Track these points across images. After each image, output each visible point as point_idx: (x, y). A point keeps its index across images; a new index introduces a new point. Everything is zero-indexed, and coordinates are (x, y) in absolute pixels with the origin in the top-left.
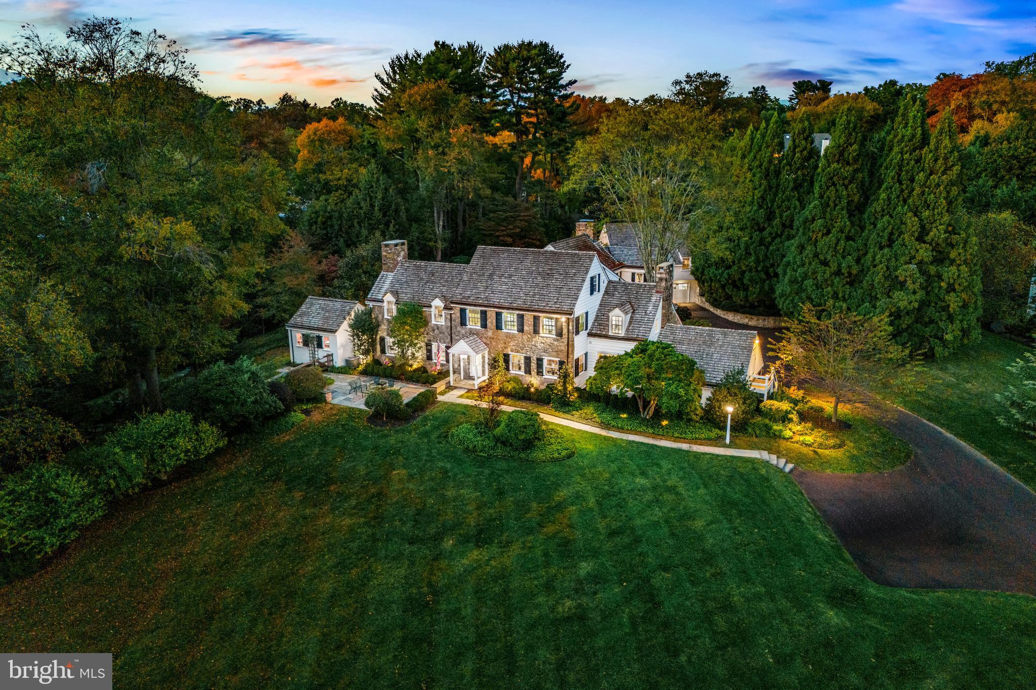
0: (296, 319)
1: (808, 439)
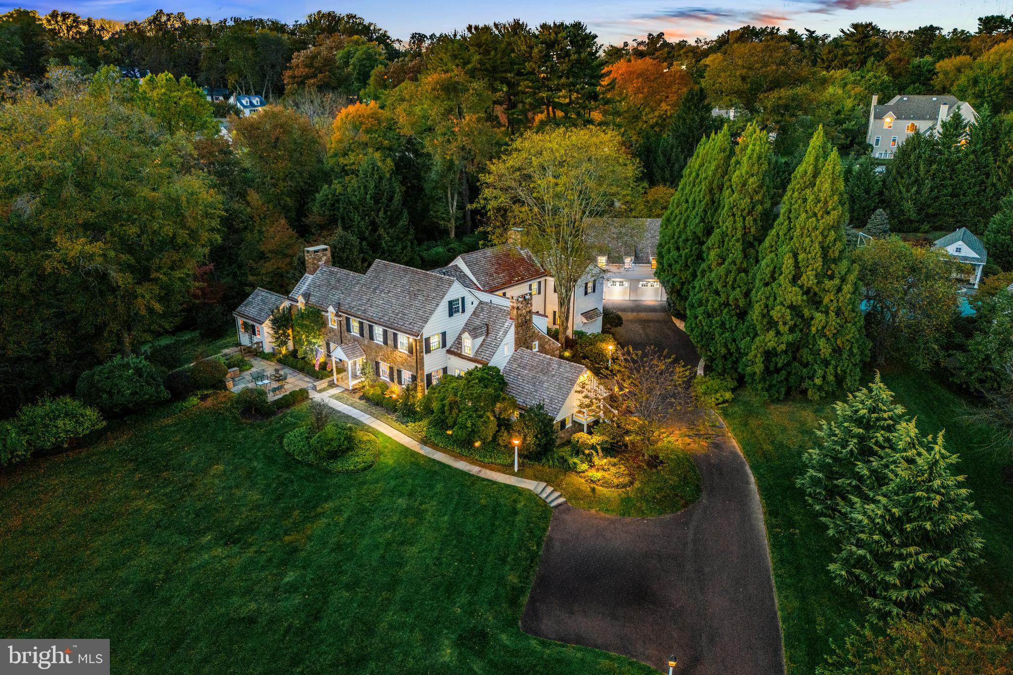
0: (241, 308)
1: (599, 475)
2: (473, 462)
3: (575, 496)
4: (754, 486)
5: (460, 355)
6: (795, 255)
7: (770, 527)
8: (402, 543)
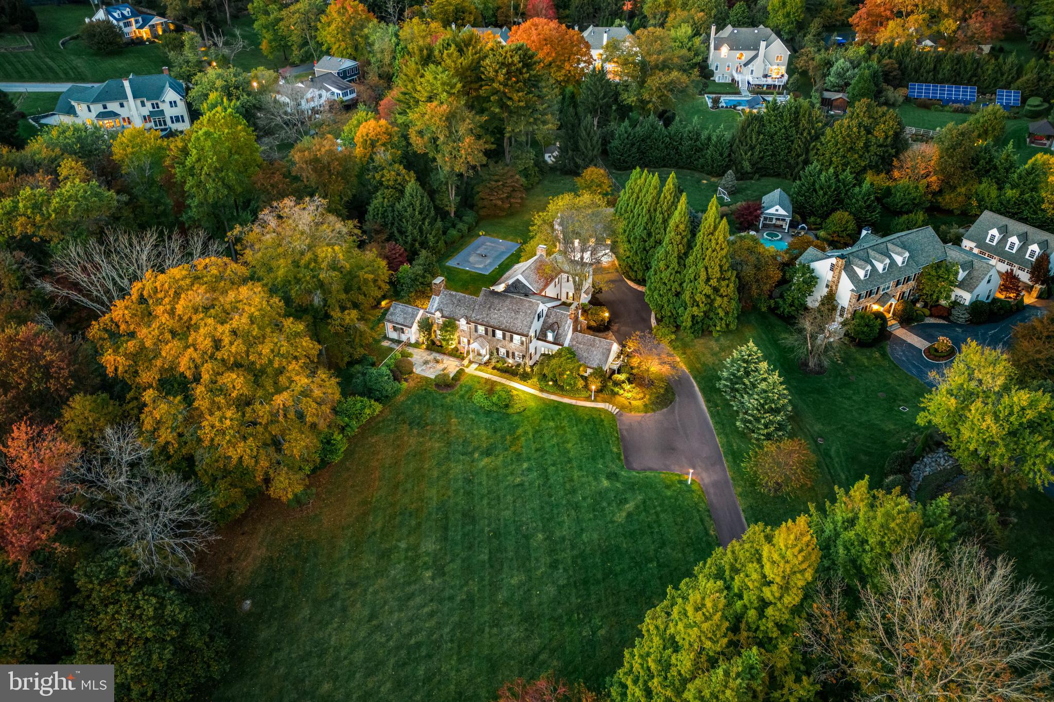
0: (388, 317)
1: (629, 395)
2: (571, 398)
3: (622, 407)
4: (697, 388)
5: (546, 341)
6: (706, 268)
7: (709, 408)
8: (563, 443)
